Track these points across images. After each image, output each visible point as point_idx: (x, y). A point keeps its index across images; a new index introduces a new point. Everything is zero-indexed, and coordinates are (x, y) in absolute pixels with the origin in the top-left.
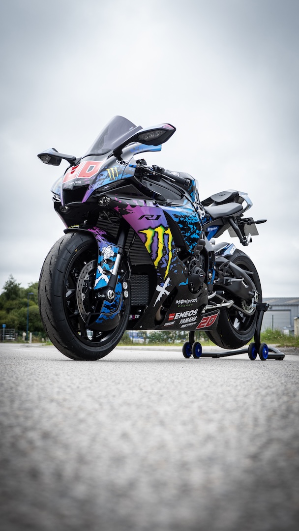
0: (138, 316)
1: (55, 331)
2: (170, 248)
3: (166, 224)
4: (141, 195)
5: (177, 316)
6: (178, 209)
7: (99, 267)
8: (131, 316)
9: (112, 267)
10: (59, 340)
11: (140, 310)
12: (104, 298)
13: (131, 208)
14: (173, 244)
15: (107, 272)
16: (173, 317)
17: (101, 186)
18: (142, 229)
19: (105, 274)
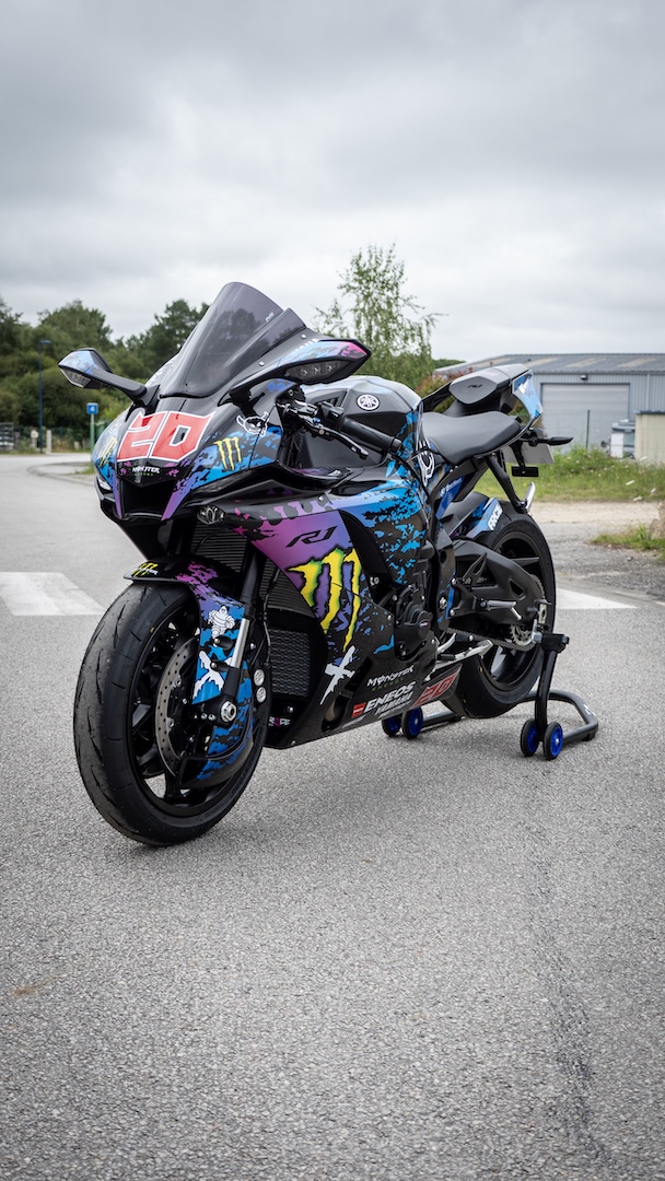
0: (286, 722)
1: (113, 807)
2: (356, 590)
3: (346, 542)
4: (295, 493)
5: (370, 704)
6: (369, 498)
7: (203, 656)
8: (272, 720)
9: (228, 653)
10: (122, 822)
11: (291, 709)
12: (214, 722)
13: (271, 527)
14: (363, 578)
15: (219, 666)
16: (362, 708)
17: (203, 482)
18: (296, 563)
19: (214, 669)
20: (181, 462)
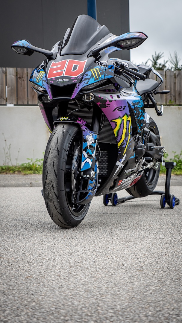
2: (129, 131)
3: (128, 112)
5: (123, 181)
7: (84, 153)
9: (93, 152)
11: (100, 180)
12: (89, 178)
13: (109, 103)
14: (131, 128)
15: (90, 157)
16: (121, 182)
17: (87, 85)
18: (114, 118)
19: (88, 158)
20: (77, 77)
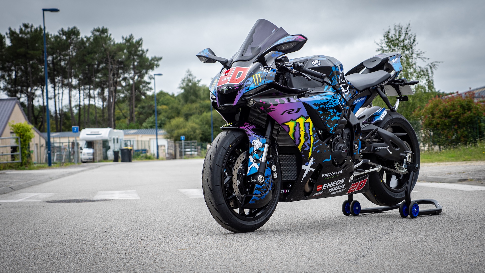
0: (288, 191)
1: (217, 213)
2: (311, 133)
3: (306, 114)
4: (283, 94)
5: (324, 186)
6: (316, 98)
7: (250, 157)
8: (283, 191)
9: (261, 156)
10: (221, 219)
11: (290, 185)
12: (256, 183)
13: (274, 107)
14: (314, 129)
15: (257, 161)
16: (321, 188)
17: (247, 91)
18: (285, 121)
19: (255, 162)
20: (239, 84)
